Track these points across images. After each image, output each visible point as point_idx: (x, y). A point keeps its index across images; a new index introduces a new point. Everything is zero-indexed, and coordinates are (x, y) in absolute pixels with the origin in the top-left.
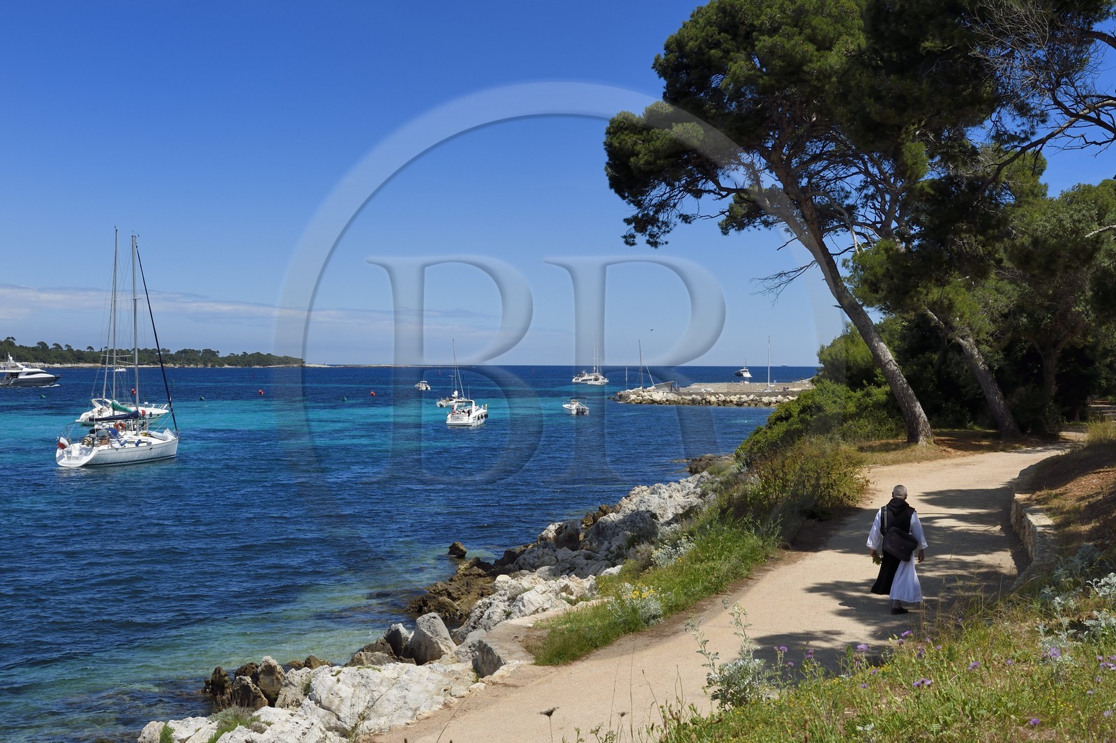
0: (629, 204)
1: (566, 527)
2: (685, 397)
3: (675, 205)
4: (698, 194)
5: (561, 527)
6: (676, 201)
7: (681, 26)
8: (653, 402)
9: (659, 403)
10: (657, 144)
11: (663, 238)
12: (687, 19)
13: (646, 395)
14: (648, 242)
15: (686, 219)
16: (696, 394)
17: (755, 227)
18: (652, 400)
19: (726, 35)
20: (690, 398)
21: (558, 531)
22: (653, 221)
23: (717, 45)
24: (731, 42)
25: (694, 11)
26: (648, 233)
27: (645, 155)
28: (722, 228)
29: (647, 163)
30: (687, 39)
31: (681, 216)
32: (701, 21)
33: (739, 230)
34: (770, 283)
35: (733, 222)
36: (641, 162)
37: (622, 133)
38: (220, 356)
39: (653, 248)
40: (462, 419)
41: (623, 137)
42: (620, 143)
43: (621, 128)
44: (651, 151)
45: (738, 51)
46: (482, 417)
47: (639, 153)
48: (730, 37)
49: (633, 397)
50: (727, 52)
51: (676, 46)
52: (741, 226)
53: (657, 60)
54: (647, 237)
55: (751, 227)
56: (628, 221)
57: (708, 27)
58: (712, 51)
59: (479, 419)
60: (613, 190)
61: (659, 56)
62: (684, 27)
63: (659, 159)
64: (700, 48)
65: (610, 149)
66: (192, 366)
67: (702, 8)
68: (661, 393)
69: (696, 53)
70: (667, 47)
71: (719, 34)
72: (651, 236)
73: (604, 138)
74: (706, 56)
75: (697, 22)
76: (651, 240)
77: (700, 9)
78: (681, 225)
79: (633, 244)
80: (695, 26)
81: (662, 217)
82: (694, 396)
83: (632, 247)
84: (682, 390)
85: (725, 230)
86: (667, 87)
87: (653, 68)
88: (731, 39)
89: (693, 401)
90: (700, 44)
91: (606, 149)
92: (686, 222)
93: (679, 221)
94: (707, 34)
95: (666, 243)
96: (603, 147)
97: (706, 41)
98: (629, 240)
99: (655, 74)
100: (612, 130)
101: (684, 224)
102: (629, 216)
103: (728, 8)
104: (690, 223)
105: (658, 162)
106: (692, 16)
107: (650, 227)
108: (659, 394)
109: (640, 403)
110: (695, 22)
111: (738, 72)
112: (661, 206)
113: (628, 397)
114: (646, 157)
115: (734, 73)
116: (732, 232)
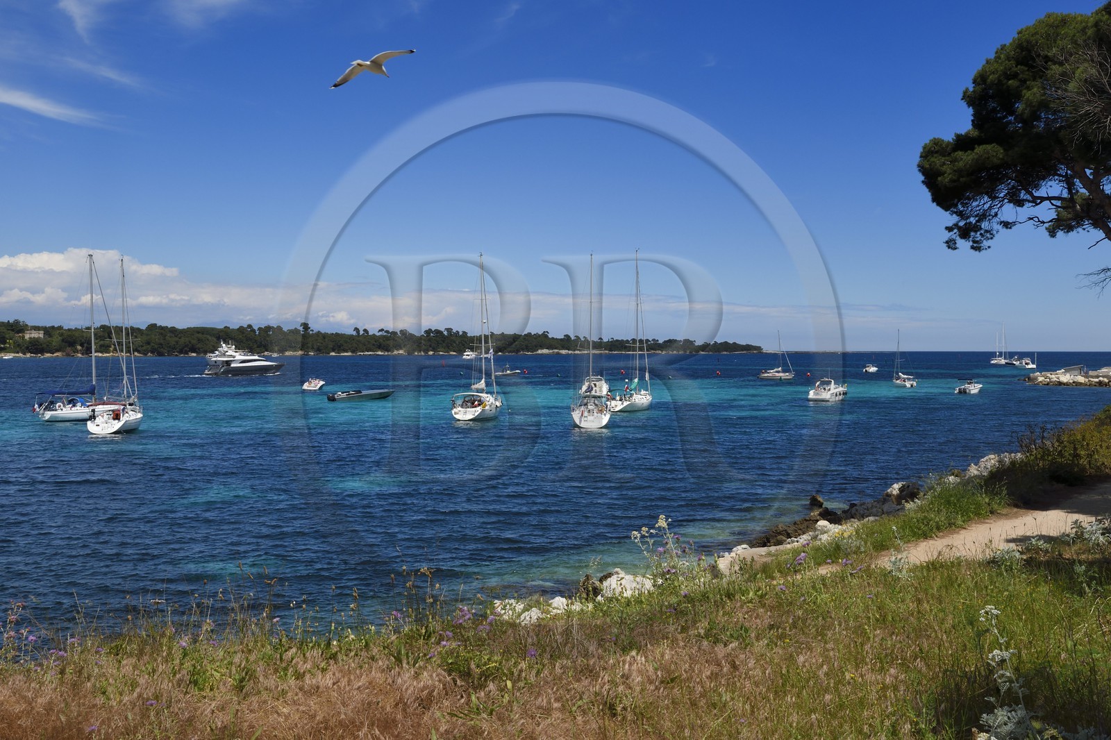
0: (952, 215)
1: (908, 487)
2: (1092, 380)
3: (996, 215)
4: (1020, 203)
5: (903, 486)
6: (996, 210)
7: (984, 62)
8: (1060, 383)
9: (1067, 384)
10: (961, 165)
11: (986, 243)
12: (992, 56)
13: (1054, 377)
14: (972, 247)
15: (1007, 225)
16: (1103, 377)
17: (1084, 229)
18: (1059, 382)
19: (1022, 67)
20: (1097, 380)
21: (901, 490)
22: (976, 228)
23: (1015, 76)
24: (1027, 73)
25: (998, 49)
26: (971, 239)
27: (949, 174)
28: (1050, 232)
29: (952, 181)
30: (988, 73)
31: (1001, 222)
32: (1002, 56)
33: (1068, 232)
34: (1095, 278)
35: (1060, 225)
36: (946, 180)
37: (933, 156)
38: (696, 344)
39: (977, 252)
40: (821, 395)
41: (932, 159)
42: (930, 165)
43: (932, 152)
44: (955, 171)
45: (1034, 79)
46: (840, 394)
47: (945, 173)
48: (1026, 69)
49: (1041, 379)
50: (1024, 81)
51: (980, 79)
52: (1069, 229)
53: (965, 92)
54: (971, 243)
55: (1080, 229)
56: (949, 229)
57: (1007, 62)
58: (1010, 82)
59: (836, 395)
60: (935, 204)
61: (967, 89)
62: (987, 63)
63: (963, 177)
64: (1000, 81)
65: (922, 169)
66: (675, 352)
67: (1005, 45)
68: (1068, 375)
69: (995, 84)
70: (974, 82)
71: (1016, 66)
72: (974, 242)
73: (917, 159)
74: (1005, 87)
75: (999, 58)
76: (975, 245)
77: (1003, 47)
78: (1003, 231)
79: (956, 249)
80: (997, 62)
81: (985, 225)
82: (1101, 379)
83: (955, 251)
84: (1091, 373)
85: (1052, 233)
86: (974, 115)
87: (962, 99)
88: (1028, 70)
89: (1100, 383)
90: (999, 77)
91: (920, 170)
92: (1007, 228)
93: (1000, 227)
94: (1005, 68)
95: (989, 247)
96: (916, 169)
97: (1005, 73)
98: (951, 244)
99: (964, 104)
100: (924, 155)
101: (1005, 229)
102: (950, 224)
103: (1025, 44)
104: (1010, 228)
105: (961, 179)
106: (996, 53)
107: (972, 234)
108: (1065, 377)
109: (1048, 384)
110: (997, 58)
111: (1030, 98)
112: (983, 217)
113: (1036, 379)
114: (950, 176)
115: (1028, 99)
116: (1060, 234)
